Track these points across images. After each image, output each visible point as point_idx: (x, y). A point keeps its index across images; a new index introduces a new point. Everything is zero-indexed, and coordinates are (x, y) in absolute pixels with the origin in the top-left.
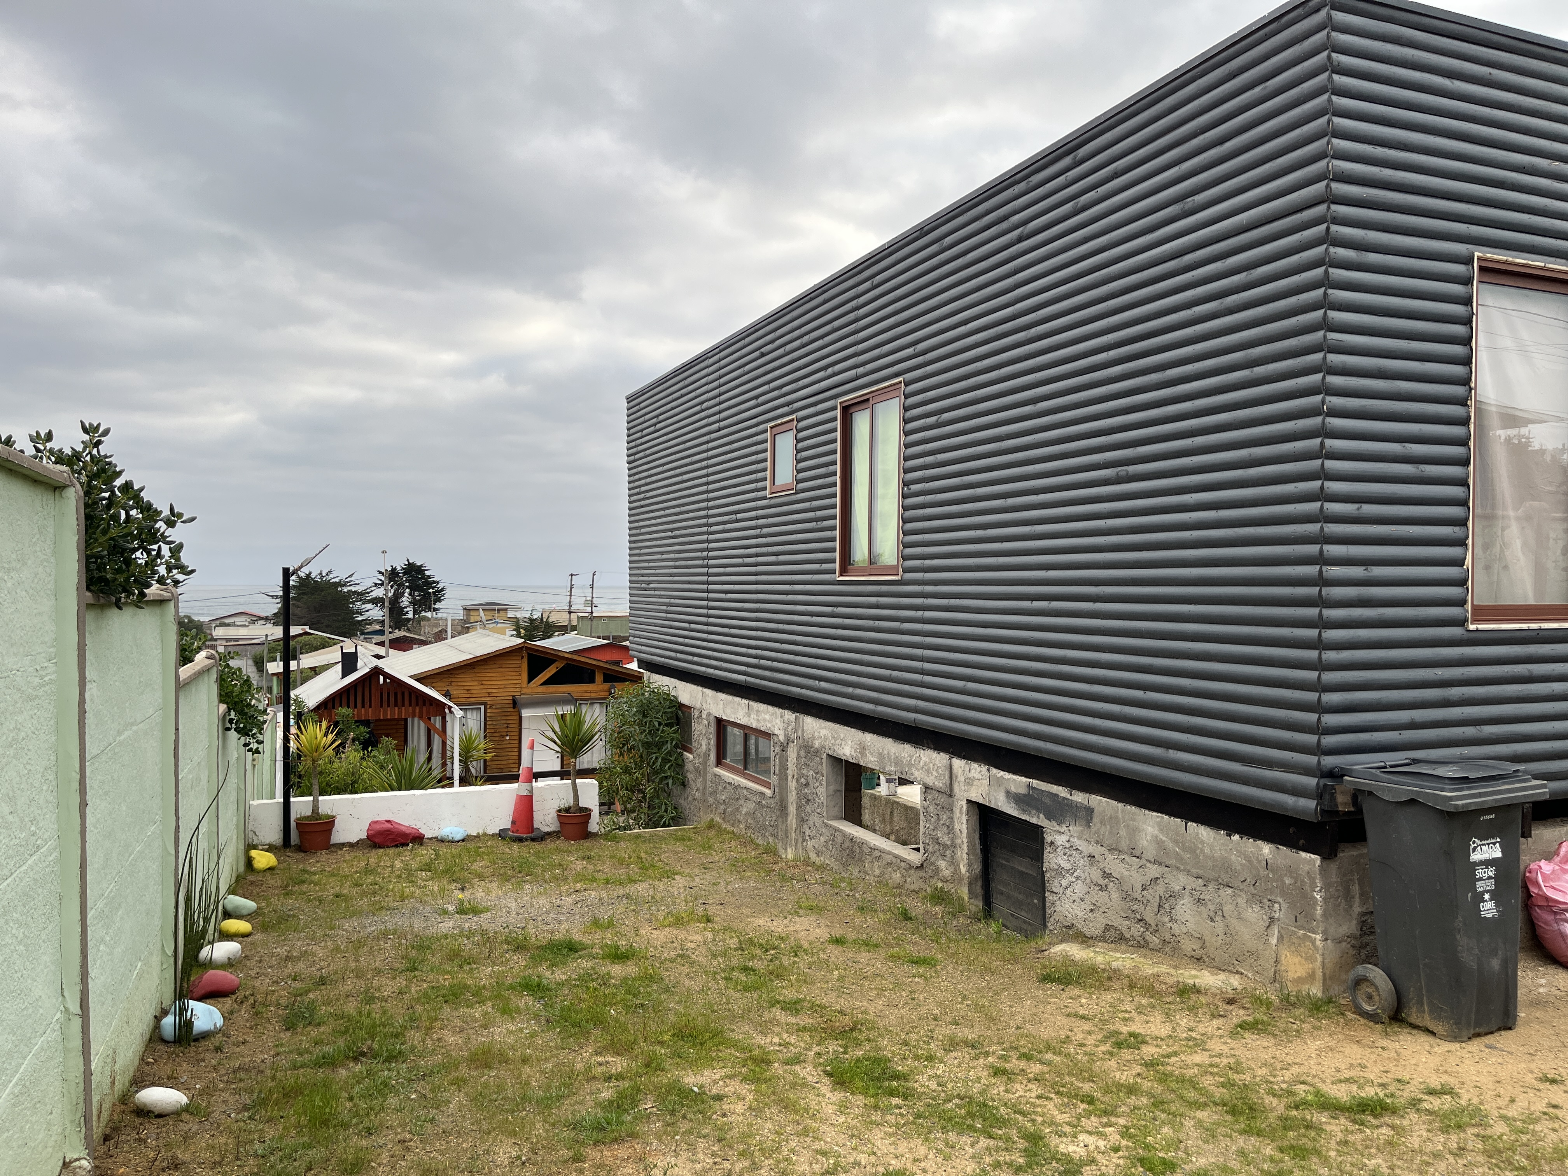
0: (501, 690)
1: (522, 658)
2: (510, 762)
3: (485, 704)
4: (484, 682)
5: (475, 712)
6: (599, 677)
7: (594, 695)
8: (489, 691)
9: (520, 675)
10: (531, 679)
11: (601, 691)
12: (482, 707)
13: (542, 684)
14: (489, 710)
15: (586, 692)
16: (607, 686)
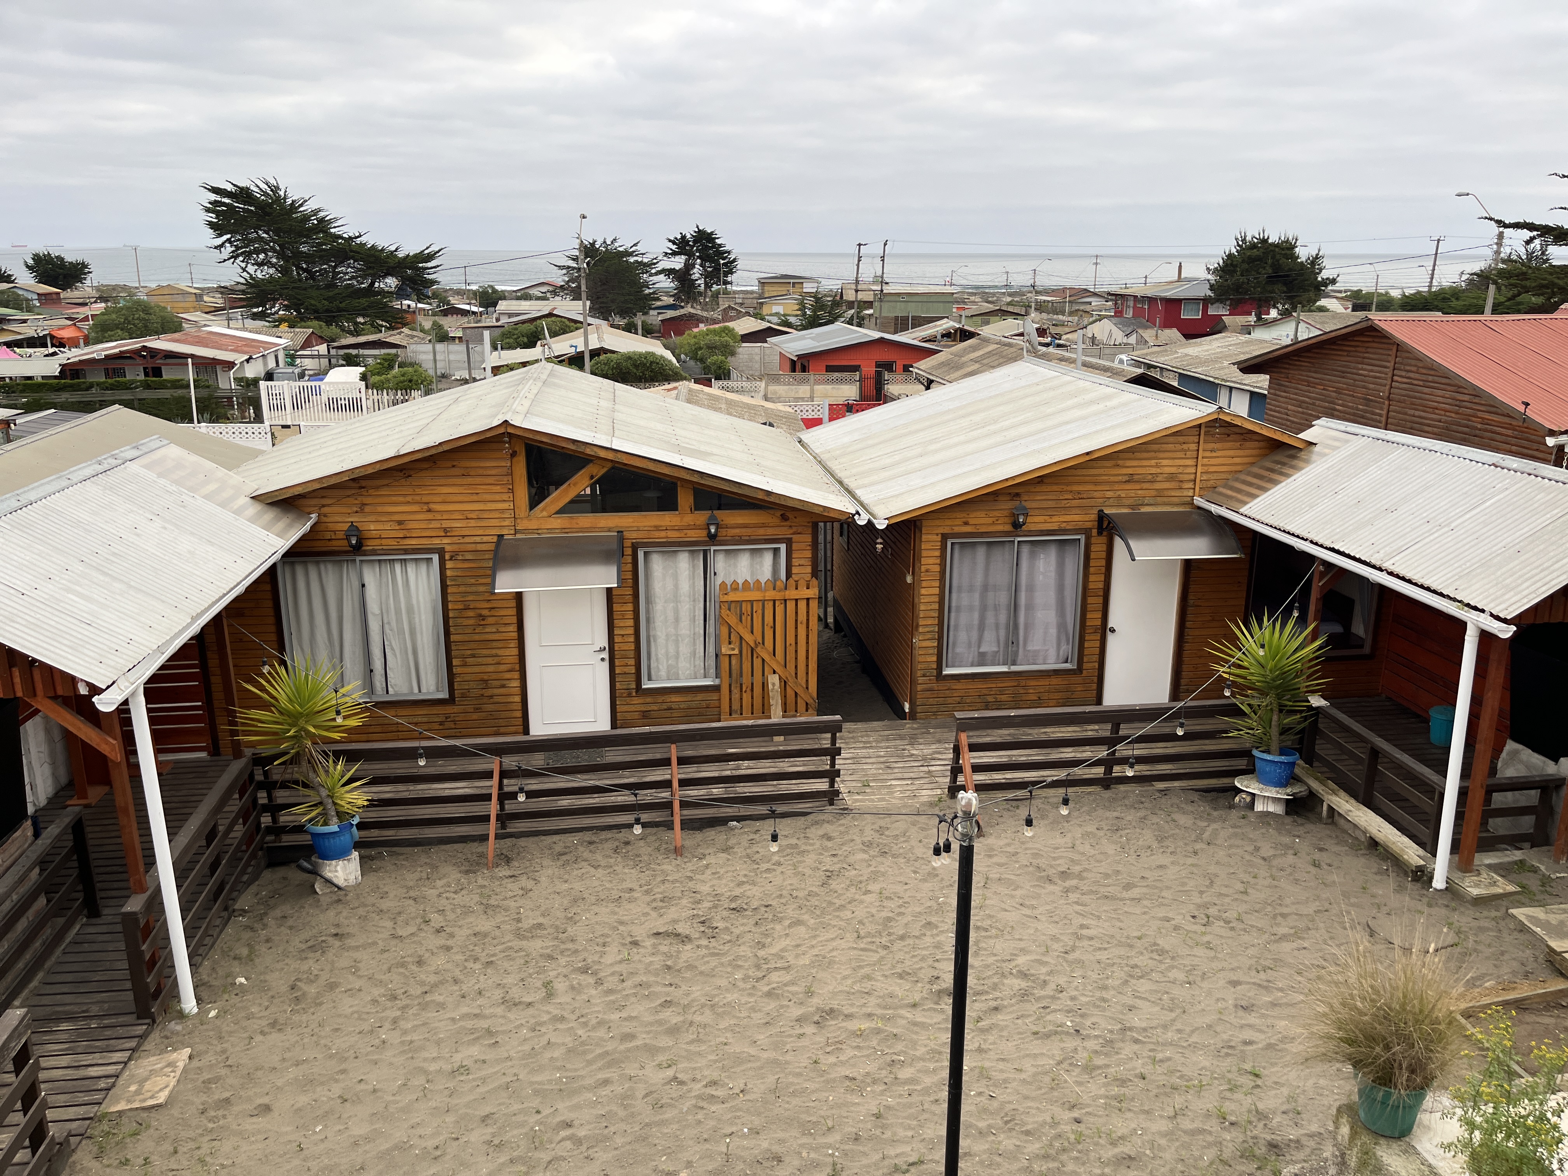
0: (473, 523)
1: (514, 454)
2: (503, 668)
3: (441, 552)
4: (432, 506)
5: (423, 567)
6: (685, 499)
7: (673, 535)
8: (446, 524)
9: (512, 491)
10: (534, 503)
11: (689, 527)
12: (436, 558)
13: (557, 513)
14: (449, 565)
15: (657, 528)
16: (702, 517)
